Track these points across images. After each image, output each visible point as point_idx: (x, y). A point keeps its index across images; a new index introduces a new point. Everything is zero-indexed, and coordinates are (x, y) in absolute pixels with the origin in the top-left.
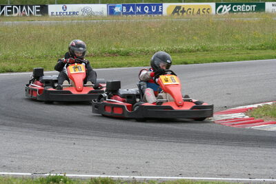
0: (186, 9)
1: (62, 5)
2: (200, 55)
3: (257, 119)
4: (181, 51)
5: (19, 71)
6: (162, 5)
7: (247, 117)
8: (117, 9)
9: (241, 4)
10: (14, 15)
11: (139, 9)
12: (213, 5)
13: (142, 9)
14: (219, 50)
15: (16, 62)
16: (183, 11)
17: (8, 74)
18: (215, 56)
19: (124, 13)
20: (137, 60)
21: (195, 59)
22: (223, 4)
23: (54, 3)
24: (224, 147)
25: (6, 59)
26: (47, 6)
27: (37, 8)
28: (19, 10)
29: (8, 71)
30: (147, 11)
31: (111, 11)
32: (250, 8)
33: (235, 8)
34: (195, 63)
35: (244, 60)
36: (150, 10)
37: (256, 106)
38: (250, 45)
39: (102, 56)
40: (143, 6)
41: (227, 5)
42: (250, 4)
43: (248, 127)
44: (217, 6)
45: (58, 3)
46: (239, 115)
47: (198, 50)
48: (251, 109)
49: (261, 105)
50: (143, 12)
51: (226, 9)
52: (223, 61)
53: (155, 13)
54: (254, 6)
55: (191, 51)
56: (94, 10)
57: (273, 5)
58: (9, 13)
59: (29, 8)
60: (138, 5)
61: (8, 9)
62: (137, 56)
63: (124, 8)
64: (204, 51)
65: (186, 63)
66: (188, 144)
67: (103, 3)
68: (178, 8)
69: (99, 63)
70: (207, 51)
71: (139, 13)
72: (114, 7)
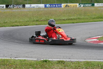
0: (69, 6)
1: (30, 5)
2: (78, 21)
3: (102, 41)
4: (71, 19)
5: (21, 26)
6: (61, 4)
7: (98, 40)
8: (47, 6)
9: (87, 4)
10: (15, 8)
11: (54, 6)
12: (78, 4)
13: (55, 6)
14: (83, 19)
15: (19, 23)
16: (68, 6)
17: (17, 27)
18: (83, 21)
19: (49, 7)
20: (58, 22)
21: (76, 22)
22: (81, 4)
23: (27, 4)
24: (94, 50)
25: (16, 22)
26: (25, 5)
27: (22, 6)
28: (16, 6)
29: (17, 26)
30: (57, 6)
31: (46, 6)
32: (90, 5)
33: (85, 5)
34: (76, 23)
35: (92, 22)
36: (58, 6)
37: (100, 37)
38: (93, 17)
39: (47, 21)
40: (56, 5)
41: (82, 4)
42: (90, 4)
43: (99, 43)
44: (79, 4)
45: (29, 4)
46: (95, 40)
47: (77, 19)
48: (98, 38)
49: (101, 36)
50: (56, 7)
51: (82, 5)
52: (85, 22)
53: (59, 7)
54: (91, 5)
55: (75, 19)
56: (40, 6)
57: (97, 4)
58: (13, 7)
59: (19, 6)
60: (54, 4)
61: (13, 6)
62: (58, 21)
63: (50, 5)
64: (79, 19)
65: (73, 23)
66: (82, 49)
67: (43, 4)
68: (67, 5)
69: (46, 23)
70: (80, 19)
71: (54, 7)
72: (46, 5)
